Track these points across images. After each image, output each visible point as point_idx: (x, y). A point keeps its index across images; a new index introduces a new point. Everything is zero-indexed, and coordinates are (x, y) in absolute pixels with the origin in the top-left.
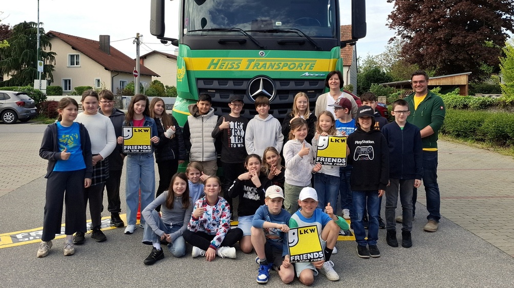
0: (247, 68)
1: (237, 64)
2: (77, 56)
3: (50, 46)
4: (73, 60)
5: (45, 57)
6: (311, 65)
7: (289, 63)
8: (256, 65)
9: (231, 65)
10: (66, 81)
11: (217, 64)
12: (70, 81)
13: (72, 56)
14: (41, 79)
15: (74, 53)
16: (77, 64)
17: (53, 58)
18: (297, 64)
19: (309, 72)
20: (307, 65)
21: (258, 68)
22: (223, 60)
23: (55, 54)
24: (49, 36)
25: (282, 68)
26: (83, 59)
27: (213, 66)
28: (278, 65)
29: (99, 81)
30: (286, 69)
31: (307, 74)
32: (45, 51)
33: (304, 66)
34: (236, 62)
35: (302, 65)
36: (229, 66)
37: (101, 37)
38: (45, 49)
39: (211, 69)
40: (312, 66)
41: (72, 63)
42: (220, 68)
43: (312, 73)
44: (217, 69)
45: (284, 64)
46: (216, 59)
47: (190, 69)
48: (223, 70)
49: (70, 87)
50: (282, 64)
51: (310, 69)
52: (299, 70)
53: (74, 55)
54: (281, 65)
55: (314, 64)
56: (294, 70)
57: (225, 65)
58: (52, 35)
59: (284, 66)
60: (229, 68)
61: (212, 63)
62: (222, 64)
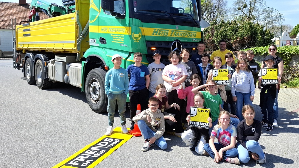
0: (171, 35)
1: (167, 33)
6: (195, 35)
8: (175, 34)
9: (164, 33)
11: (157, 32)
21: (176, 36)
22: (160, 30)
25: (185, 36)
27: (155, 33)
39: (154, 35)
42: (159, 35)
44: (157, 35)
46: (157, 29)
47: (143, 35)
48: (160, 36)
56: (189, 37)
60: (163, 35)
61: (154, 32)
62: (160, 32)
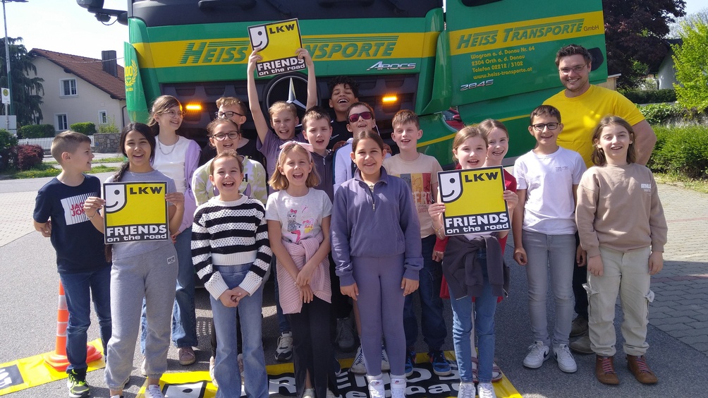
2: (73, 82)
3: (35, 69)
4: (69, 89)
5: (28, 86)
6: (389, 45)
7: (343, 44)
9: (229, 52)
10: (60, 117)
11: (199, 53)
12: (65, 117)
13: (66, 83)
14: (9, 114)
15: (69, 77)
16: (73, 93)
17: (39, 86)
18: (360, 44)
19: (385, 62)
20: (378, 46)
22: (211, 45)
23: (42, 80)
24: (33, 57)
25: (330, 56)
26: (81, 86)
27: (191, 58)
28: (322, 49)
29: (104, 114)
30: (337, 56)
31: (380, 65)
32: (28, 77)
33: (374, 48)
34: (238, 47)
35: (370, 46)
36: (225, 56)
37: (104, 53)
38: (28, 75)
39: (189, 63)
40: (389, 49)
41: (67, 92)
42: (206, 60)
43: (390, 61)
44: (200, 63)
45: (334, 46)
46: (197, 43)
47: (149, 65)
48: (213, 63)
49: (66, 124)
50: (330, 47)
51: (386, 53)
52: (364, 57)
53: (68, 81)
54: (328, 50)
55: (394, 44)
56: (355, 58)
57: (217, 54)
58: (36, 53)
59: (334, 50)
60: (224, 60)
61: (189, 51)
62: (209, 51)
